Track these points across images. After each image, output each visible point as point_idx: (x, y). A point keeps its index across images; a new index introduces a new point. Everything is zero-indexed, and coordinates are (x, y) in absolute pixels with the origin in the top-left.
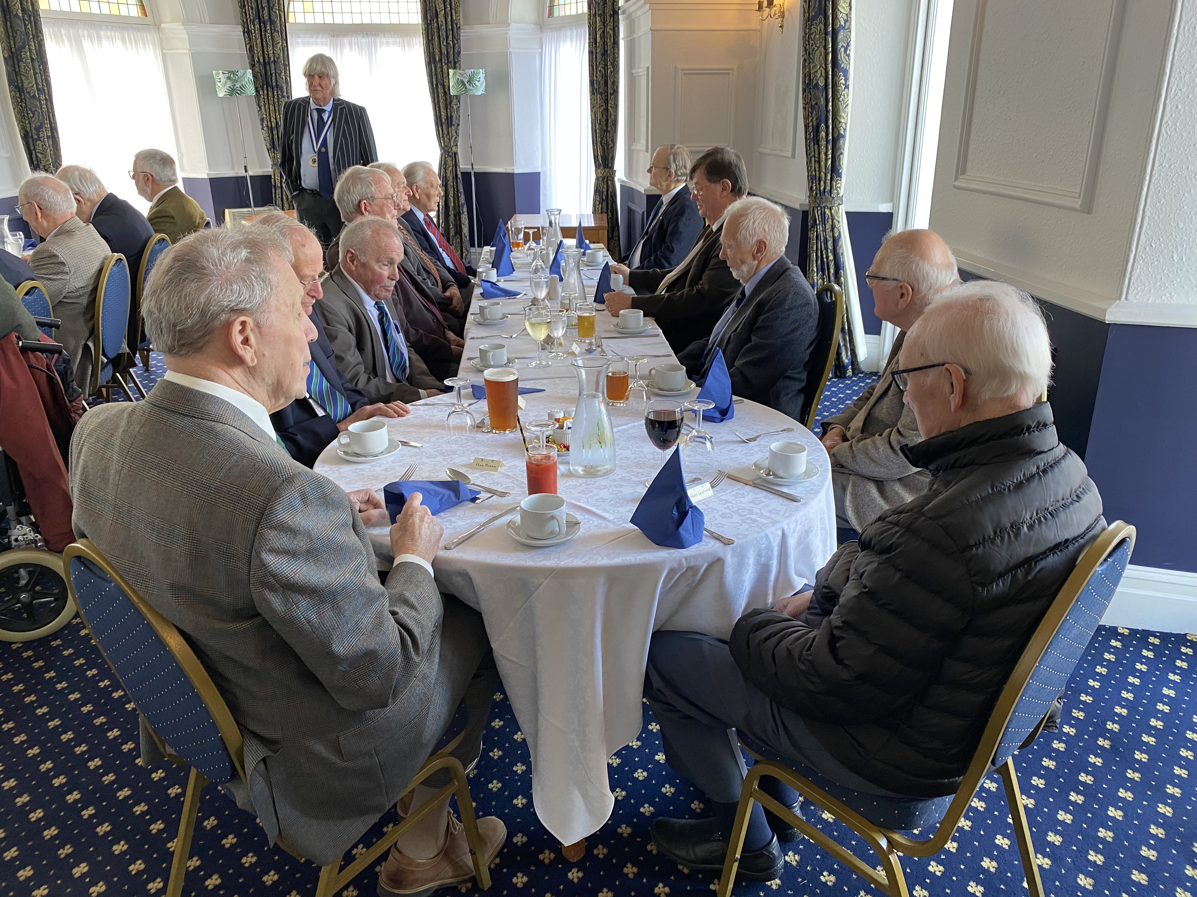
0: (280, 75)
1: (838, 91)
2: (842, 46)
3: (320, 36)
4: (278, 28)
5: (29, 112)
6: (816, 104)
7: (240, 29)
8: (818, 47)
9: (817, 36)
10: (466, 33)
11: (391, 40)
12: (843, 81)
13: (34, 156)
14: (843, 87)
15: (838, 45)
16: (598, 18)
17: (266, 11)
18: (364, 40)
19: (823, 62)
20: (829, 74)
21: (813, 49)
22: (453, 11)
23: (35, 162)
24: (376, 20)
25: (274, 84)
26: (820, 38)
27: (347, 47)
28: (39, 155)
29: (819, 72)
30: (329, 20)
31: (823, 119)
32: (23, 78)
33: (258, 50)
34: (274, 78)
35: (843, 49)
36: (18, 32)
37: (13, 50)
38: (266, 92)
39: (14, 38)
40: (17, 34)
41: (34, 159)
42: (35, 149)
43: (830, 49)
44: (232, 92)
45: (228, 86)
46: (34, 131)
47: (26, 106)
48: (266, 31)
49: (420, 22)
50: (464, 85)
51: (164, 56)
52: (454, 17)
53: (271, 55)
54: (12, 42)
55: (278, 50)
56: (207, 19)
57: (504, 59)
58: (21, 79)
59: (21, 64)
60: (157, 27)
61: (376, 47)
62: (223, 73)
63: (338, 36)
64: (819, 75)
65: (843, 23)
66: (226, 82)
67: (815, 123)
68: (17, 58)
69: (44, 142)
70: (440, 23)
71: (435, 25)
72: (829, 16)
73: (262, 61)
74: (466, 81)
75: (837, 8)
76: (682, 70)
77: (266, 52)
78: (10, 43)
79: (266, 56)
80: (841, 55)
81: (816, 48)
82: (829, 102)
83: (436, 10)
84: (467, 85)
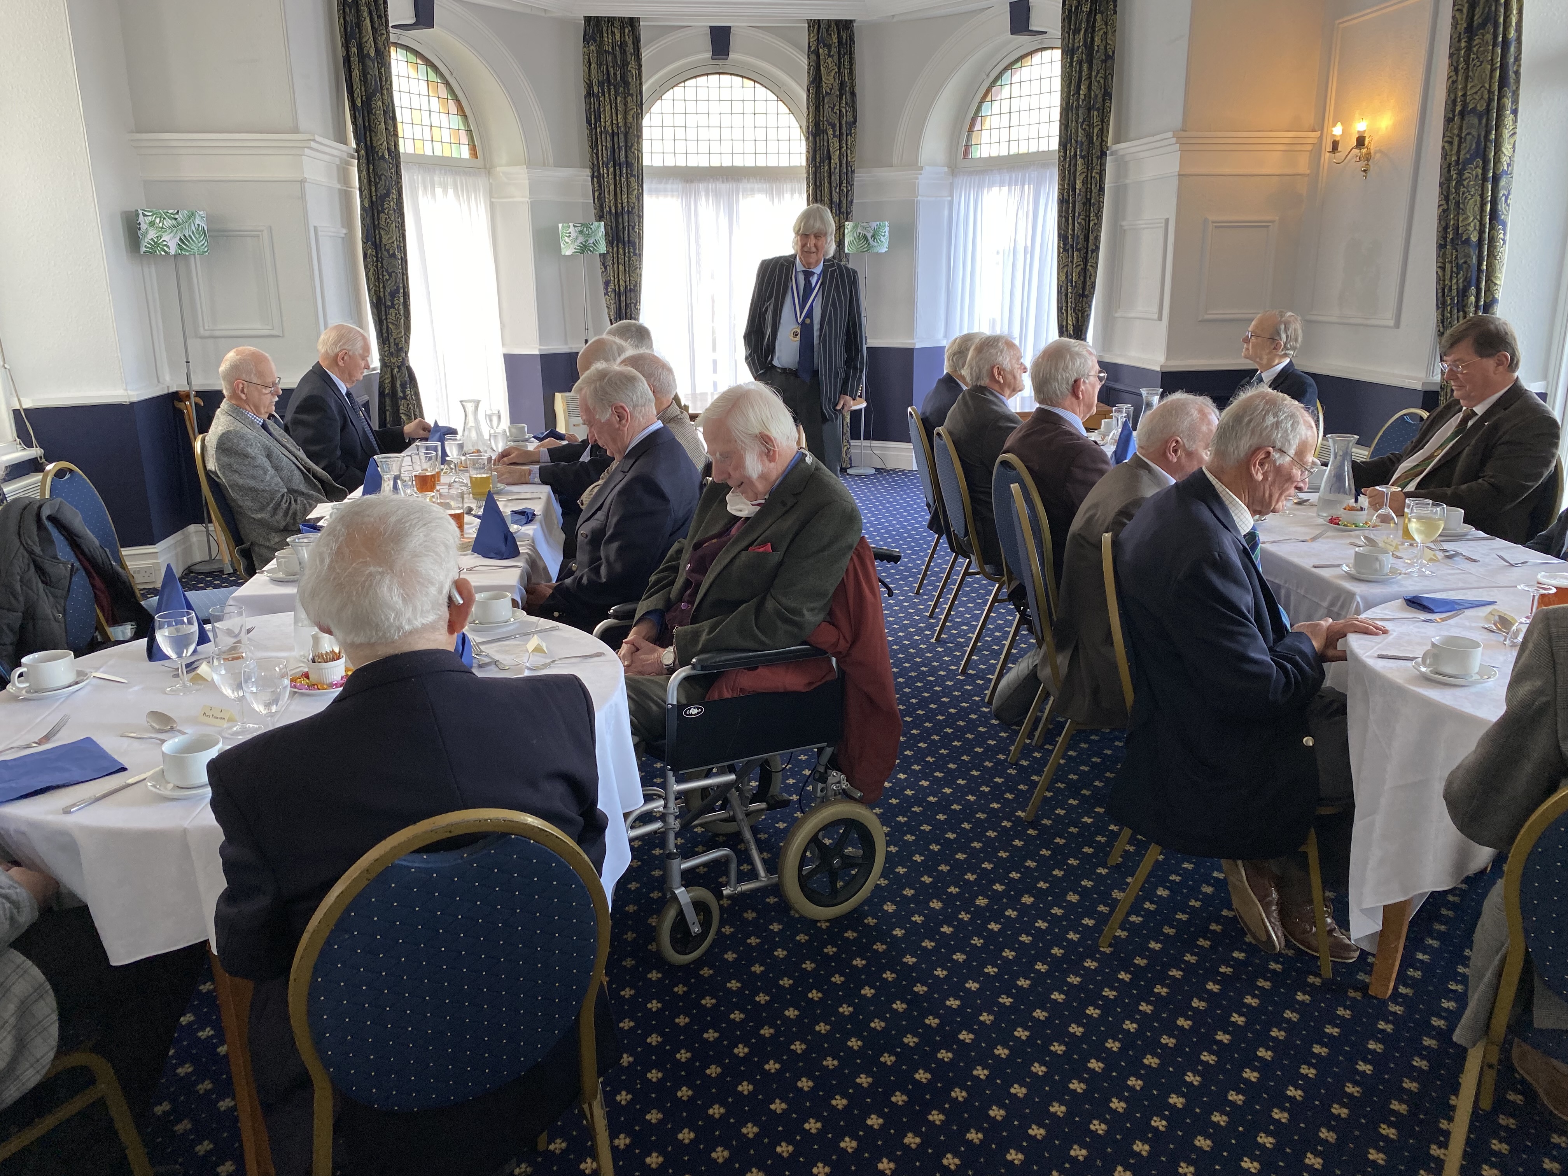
0: (633, 228)
1: (1495, 247)
2: (1504, 195)
3: (670, 181)
4: (635, 173)
5: (385, 273)
6: (1465, 262)
7: (588, 172)
8: (1473, 196)
9: (1472, 183)
10: (861, 177)
11: (756, 186)
12: (1501, 236)
13: (384, 327)
14: (1502, 242)
15: (1498, 192)
16: (1080, 161)
17: (623, 152)
18: (724, 187)
19: (1478, 213)
20: (1485, 228)
21: (1466, 198)
22: (849, 152)
23: (385, 335)
24: (738, 162)
25: (626, 239)
26: (1475, 185)
27: (703, 194)
28: (391, 326)
29: (1472, 225)
30: (681, 162)
31: (1474, 281)
32: (382, 233)
33: (609, 198)
34: (626, 232)
35: (1503, 198)
36: (383, 177)
37: (374, 199)
38: (615, 249)
39: (376, 184)
40: (380, 179)
41: (384, 331)
42: (386, 319)
43: (1489, 199)
44: (583, 248)
45: (579, 241)
46: (388, 297)
47: (382, 267)
48: (621, 175)
49: (804, 163)
50: (867, 240)
51: (492, 205)
52: (849, 158)
53: (625, 204)
54: (373, 189)
55: (633, 199)
56: (551, 161)
57: (910, 208)
58: (379, 233)
59: (382, 215)
60: (488, 169)
61: (737, 194)
62: (575, 226)
63: (692, 181)
64: (1471, 228)
65: (1505, 168)
66: (577, 238)
67: (1461, 286)
68: (377, 208)
69: (398, 310)
70: (833, 165)
71: (826, 168)
72: (1490, 160)
73: (613, 211)
74: (869, 236)
75: (1500, 150)
76: (1213, 222)
77: (620, 201)
78: (371, 190)
79: (619, 206)
80: (1502, 206)
81: (1469, 197)
82: (1483, 260)
83: (828, 150)
84: (871, 240)
